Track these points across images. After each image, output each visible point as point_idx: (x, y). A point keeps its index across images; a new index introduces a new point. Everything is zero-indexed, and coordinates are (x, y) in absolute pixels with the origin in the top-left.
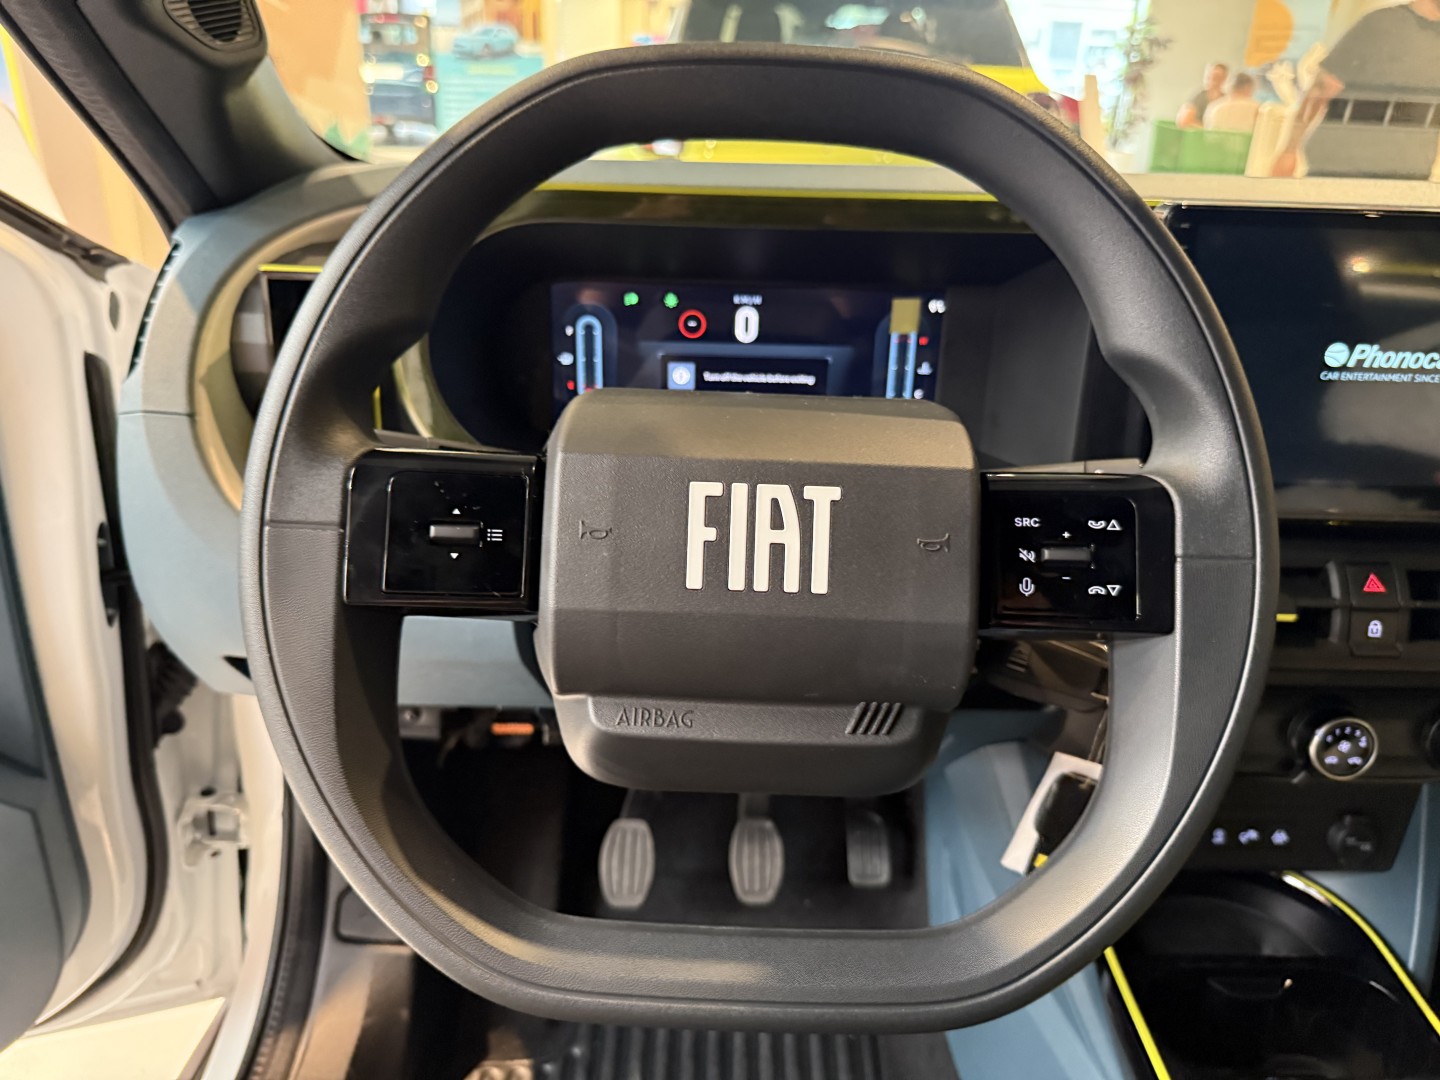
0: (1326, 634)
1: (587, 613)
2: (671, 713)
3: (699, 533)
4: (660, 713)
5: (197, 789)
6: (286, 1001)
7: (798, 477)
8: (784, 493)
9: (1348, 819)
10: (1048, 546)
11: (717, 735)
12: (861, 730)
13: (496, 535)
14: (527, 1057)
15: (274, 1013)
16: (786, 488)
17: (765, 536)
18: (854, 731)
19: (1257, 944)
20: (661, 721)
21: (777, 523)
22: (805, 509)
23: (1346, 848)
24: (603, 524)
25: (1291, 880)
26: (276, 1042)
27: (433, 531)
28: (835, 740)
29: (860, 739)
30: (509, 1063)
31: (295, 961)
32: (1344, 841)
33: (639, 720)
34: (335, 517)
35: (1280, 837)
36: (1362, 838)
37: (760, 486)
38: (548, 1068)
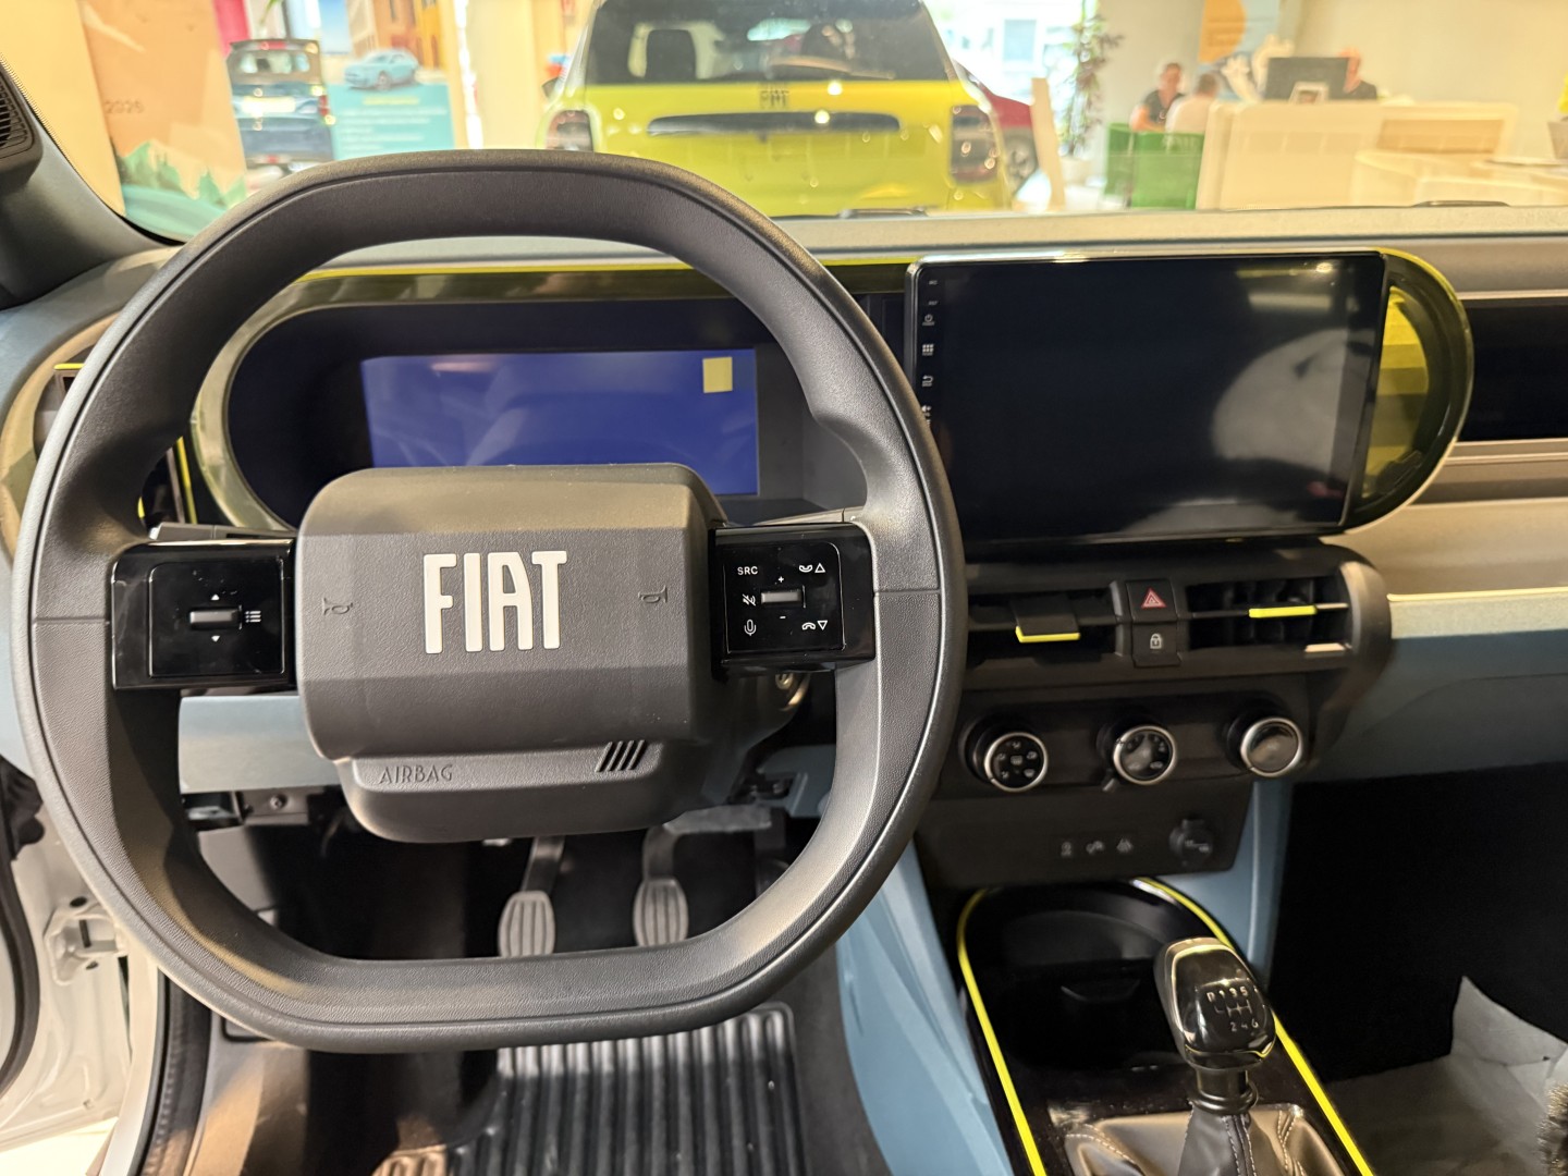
0: (1112, 649)
1: (336, 683)
2: (431, 769)
3: (436, 602)
4: (420, 769)
5: (68, 900)
6: (174, 1108)
7: (525, 545)
8: (513, 560)
9: (1185, 823)
10: (765, 591)
11: (474, 785)
12: (608, 767)
13: (255, 616)
14: (440, 1143)
15: (161, 1121)
16: (515, 555)
17: (498, 600)
18: (602, 769)
19: (1117, 949)
20: (421, 776)
21: (509, 587)
22: (535, 574)
23: (1185, 850)
24: (344, 600)
25: (1144, 885)
26: (164, 1151)
27: (194, 617)
28: (584, 779)
29: (608, 776)
30: (420, 1151)
31: (181, 1067)
32: (1183, 845)
33: (401, 777)
34: (101, 611)
35: (1125, 846)
36: (1200, 841)
37: (491, 556)
38: (461, 1151)
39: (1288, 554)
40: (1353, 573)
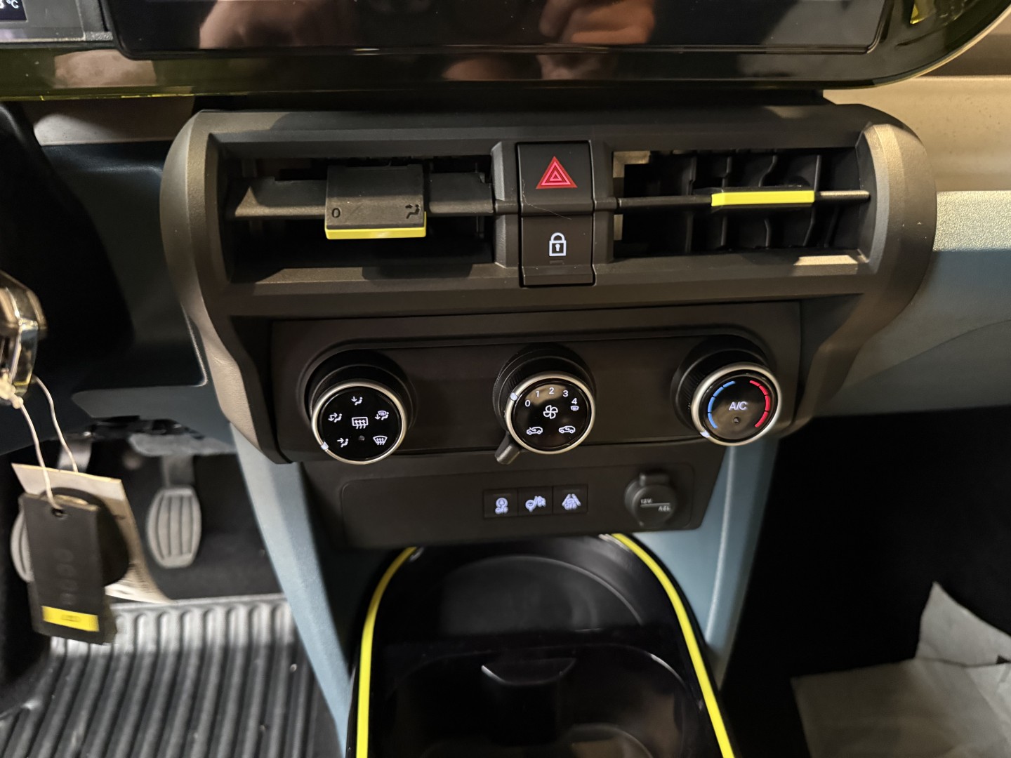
0: (488, 257)
9: (643, 478)
23: (641, 509)
32: (639, 503)
36: (659, 499)
39: (783, 112)
40: (883, 141)
